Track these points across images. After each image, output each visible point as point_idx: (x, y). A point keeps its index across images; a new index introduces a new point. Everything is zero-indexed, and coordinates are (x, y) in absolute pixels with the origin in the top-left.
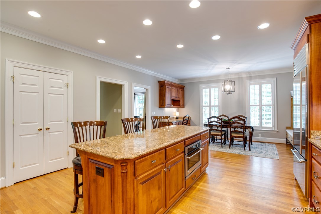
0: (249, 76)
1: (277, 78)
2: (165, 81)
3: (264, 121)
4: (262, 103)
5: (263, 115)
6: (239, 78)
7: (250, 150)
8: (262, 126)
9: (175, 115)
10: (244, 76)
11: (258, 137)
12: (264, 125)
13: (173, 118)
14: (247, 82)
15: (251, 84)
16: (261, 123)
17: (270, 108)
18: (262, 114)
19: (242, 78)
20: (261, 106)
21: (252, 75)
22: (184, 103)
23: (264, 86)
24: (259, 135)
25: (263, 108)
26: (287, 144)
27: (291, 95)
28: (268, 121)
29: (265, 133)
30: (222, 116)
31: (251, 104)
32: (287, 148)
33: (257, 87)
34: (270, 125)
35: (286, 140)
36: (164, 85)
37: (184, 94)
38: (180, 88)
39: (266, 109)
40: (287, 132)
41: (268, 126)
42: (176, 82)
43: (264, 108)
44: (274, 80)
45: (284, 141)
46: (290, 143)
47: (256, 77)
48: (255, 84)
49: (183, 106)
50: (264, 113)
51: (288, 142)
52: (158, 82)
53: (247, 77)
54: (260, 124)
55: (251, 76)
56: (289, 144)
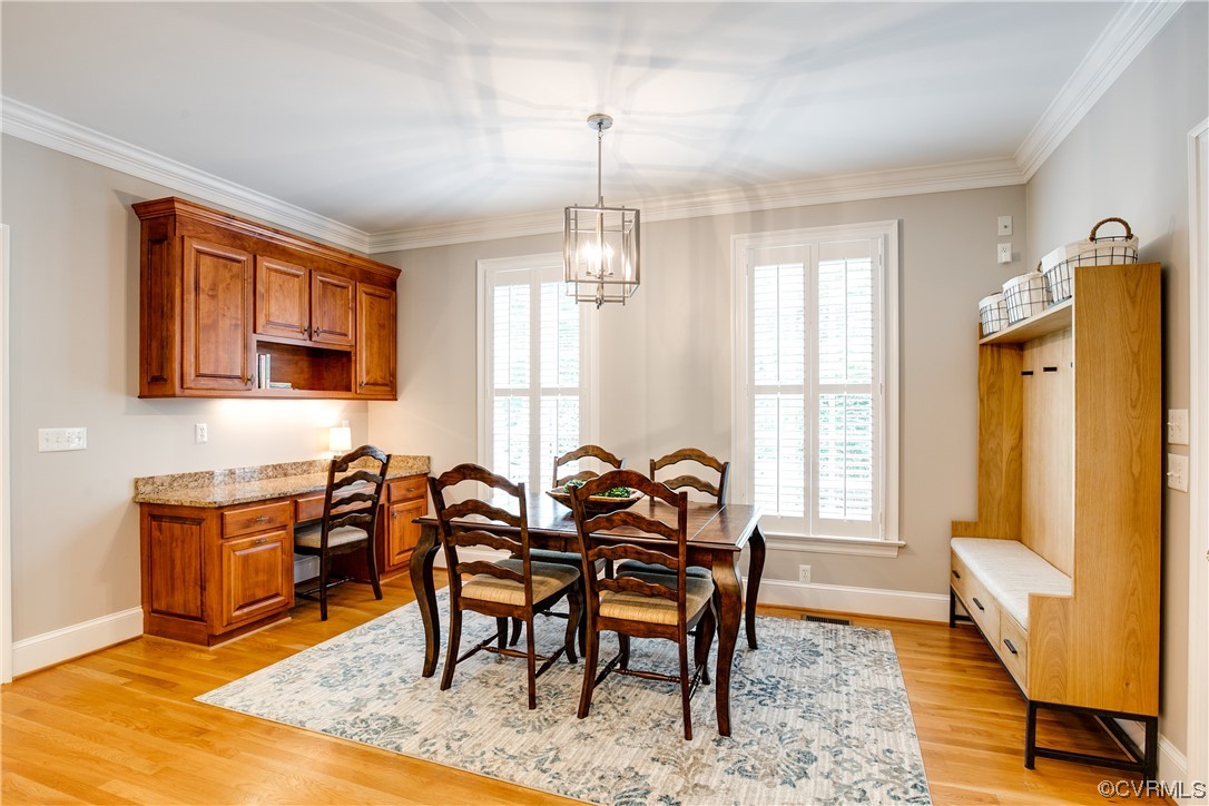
0: (746, 207)
1: (900, 225)
2: (171, 200)
3: (828, 483)
4: (816, 371)
5: (821, 447)
6: (694, 220)
7: (725, 729)
8: (816, 513)
9: (327, 449)
10: (723, 205)
11: (796, 578)
12: (828, 511)
13: (310, 464)
14: (738, 245)
15: (756, 260)
16: (811, 495)
17: (858, 407)
18: (816, 442)
19: (710, 218)
20: (812, 390)
21: (768, 205)
22: (393, 375)
23: (828, 270)
24: (802, 567)
25: (822, 408)
26: (952, 625)
27: (981, 325)
28: (852, 484)
29: (833, 556)
30: (587, 454)
31: (757, 383)
32: (952, 648)
33: (793, 274)
34: (862, 511)
35: (948, 598)
36: (170, 234)
37: (394, 318)
38: (352, 276)
39: (842, 409)
40: (953, 554)
41: (853, 515)
42: (339, 237)
43: (830, 408)
44: (886, 238)
45: (934, 607)
46: (969, 618)
47: (785, 218)
48: (780, 259)
49: (388, 387)
50: (829, 435)
51: (960, 611)
52: (135, 207)
53: (738, 216)
54: (806, 504)
55: (756, 208)
56: (964, 627)
